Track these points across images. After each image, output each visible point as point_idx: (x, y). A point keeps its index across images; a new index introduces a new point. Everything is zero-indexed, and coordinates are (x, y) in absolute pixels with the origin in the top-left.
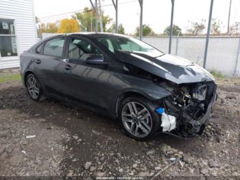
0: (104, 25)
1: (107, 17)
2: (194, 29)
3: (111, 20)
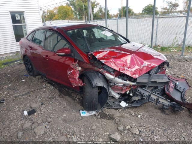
0: (93, 9)
1: (95, 2)
2: (168, 7)
3: (98, 4)
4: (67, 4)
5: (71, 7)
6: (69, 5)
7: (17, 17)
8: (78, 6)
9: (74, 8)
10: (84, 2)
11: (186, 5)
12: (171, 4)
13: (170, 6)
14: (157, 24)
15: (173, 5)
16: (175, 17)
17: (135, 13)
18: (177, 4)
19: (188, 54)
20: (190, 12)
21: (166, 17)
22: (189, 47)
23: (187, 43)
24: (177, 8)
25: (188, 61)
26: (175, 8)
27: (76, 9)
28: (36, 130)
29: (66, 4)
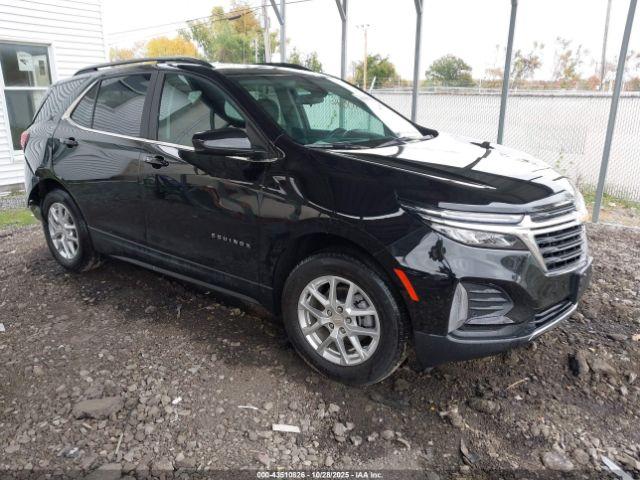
4: (182, 32)
5: (195, 43)
7: (22, 61)
8: (217, 44)
9: (205, 49)
10: (239, 32)
11: (564, 65)
12: (519, 59)
13: (515, 64)
15: (525, 61)
17: (403, 78)
18: (537, 58)
24: (536, 70)
26: (529, 71)
27: (211, 52)
29: (177, 35)
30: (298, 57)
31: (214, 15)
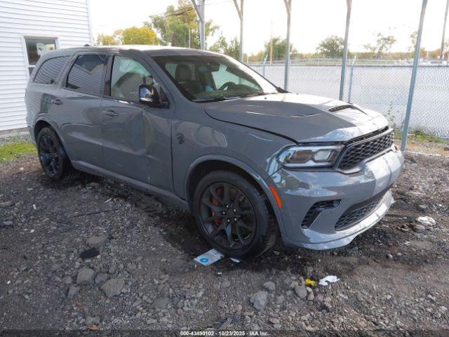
1: (209, 24)
3: (216, 27)
4: (146, 23)
5: (155, 30)
6: (149, 26)
7: (40, 49)
8: (170, 31)
9: (162, 35)
10: (185, 22)
11: (413, 41)
12: (380, 37)
13: (379, 41)
14: (351, 80)
15: (385, 39)
16: (389, 67)
18: (393, 37)
19: (416, 148)
20: (421, 57)
21: (370, 66)
22: (418, 132)
23: (413, 123)
24: (393, 45)
25: (415, 162)
26: (388, 46)
27: (165, 36)
28: (106, 287)
29: (143, 24)
30: (224, 39)
31: (168, 12)
